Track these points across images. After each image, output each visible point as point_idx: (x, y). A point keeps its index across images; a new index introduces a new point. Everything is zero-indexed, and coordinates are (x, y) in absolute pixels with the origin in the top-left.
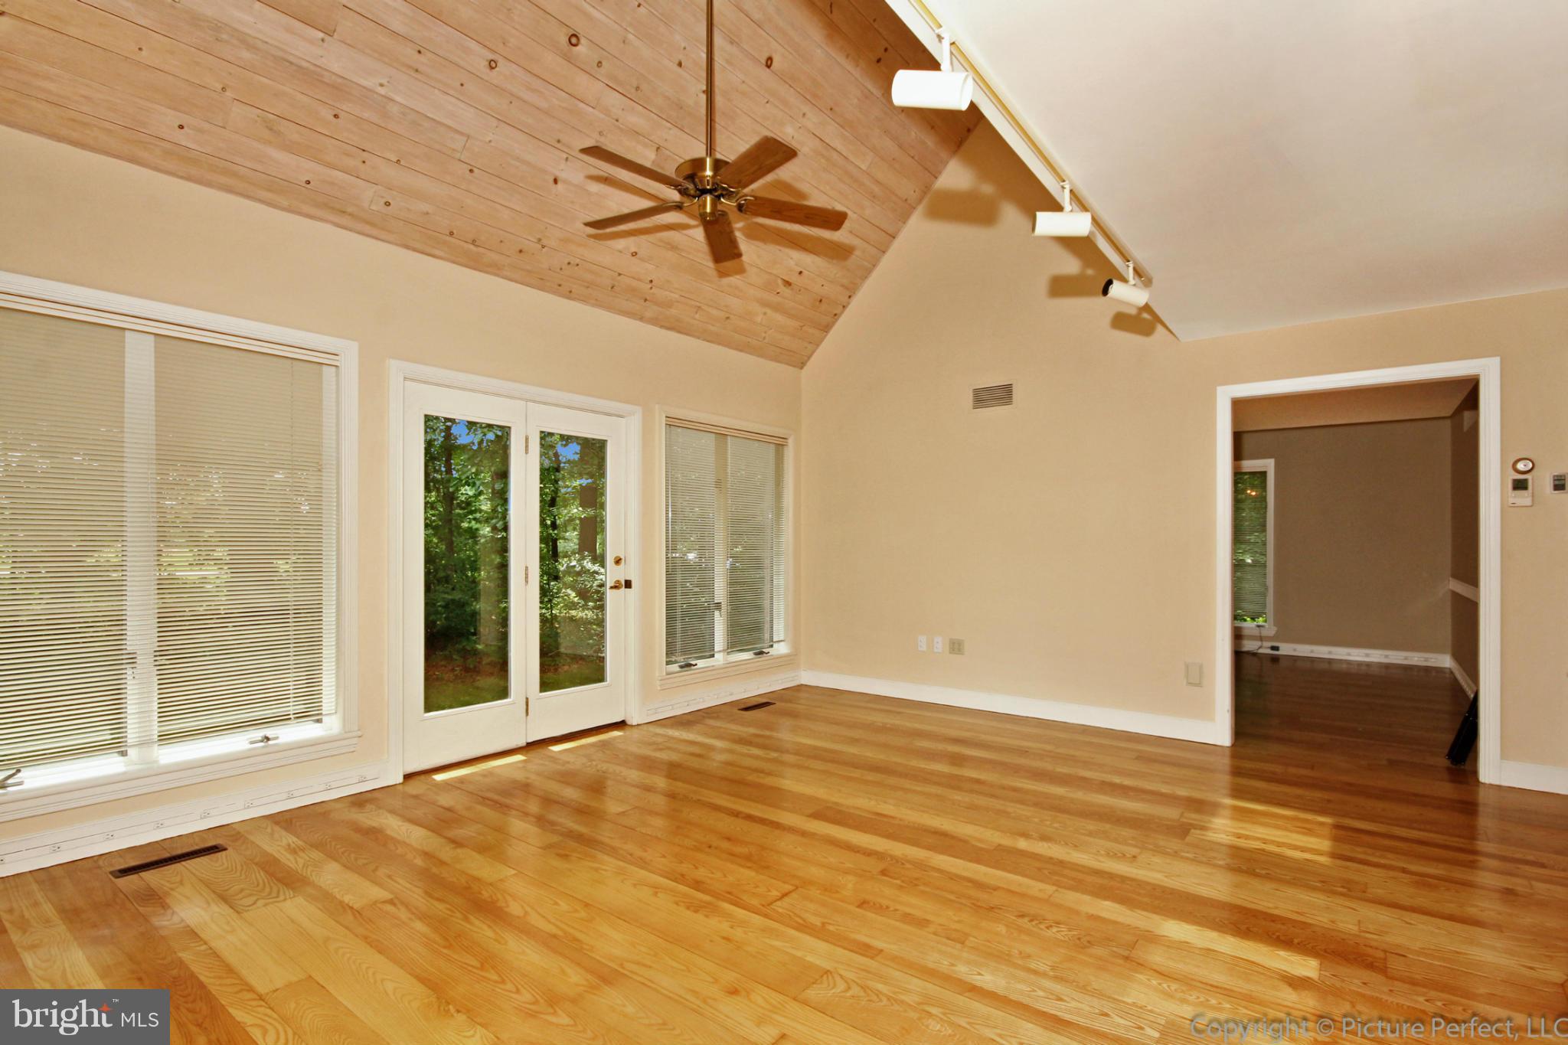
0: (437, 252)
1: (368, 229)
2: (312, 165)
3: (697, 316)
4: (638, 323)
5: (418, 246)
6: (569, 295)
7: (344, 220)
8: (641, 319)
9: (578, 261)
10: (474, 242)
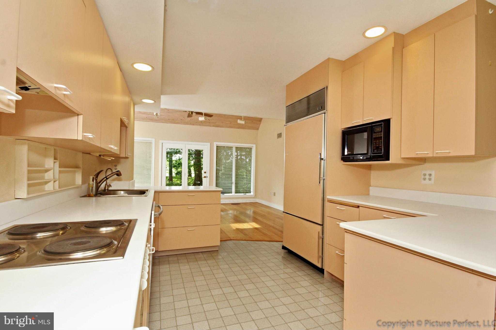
0: (168, 122)
1: (155, 121)
2: (146, 115)
3: (223, 124)
4: (210, 127)
5: (164, 122)
6: (193, 125)
7: (153, 121)
8: (210, 126)
9: (192, 119)
10: (173, 120)
